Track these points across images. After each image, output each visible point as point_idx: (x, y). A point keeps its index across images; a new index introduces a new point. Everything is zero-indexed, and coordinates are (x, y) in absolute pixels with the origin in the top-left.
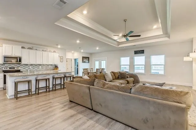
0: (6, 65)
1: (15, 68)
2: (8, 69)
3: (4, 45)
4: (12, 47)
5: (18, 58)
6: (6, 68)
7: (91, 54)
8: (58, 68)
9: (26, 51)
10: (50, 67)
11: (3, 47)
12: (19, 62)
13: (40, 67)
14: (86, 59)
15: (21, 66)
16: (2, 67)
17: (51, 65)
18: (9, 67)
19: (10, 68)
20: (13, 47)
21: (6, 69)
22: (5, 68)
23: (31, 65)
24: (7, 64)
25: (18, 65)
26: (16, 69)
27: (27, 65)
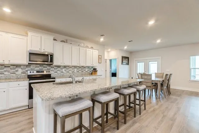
0: (32, 67)
1: (43, 72)
2: (35, 73)
3: (30, 34)
4: (41, 37)
5: (49, 56)
6: (32, 71)
7: (131, 53)
8: (96, 71)
9: (59, 45)
10: (87, 70)
11: (28, 36)
12: (50, 62)
13: (76, 70)
14: (126, 59)
15: (51, 69)
16: (27, 69)
17: (88, 67)
18: (36, 69)
19: (37, 72)
20: (43, 37)
21: (32, 74)
22: (30, 72)
23: (65, 67)
24: (33, 65)
25: (48, 67)
26: (45, 73)
27: (59, 67)
